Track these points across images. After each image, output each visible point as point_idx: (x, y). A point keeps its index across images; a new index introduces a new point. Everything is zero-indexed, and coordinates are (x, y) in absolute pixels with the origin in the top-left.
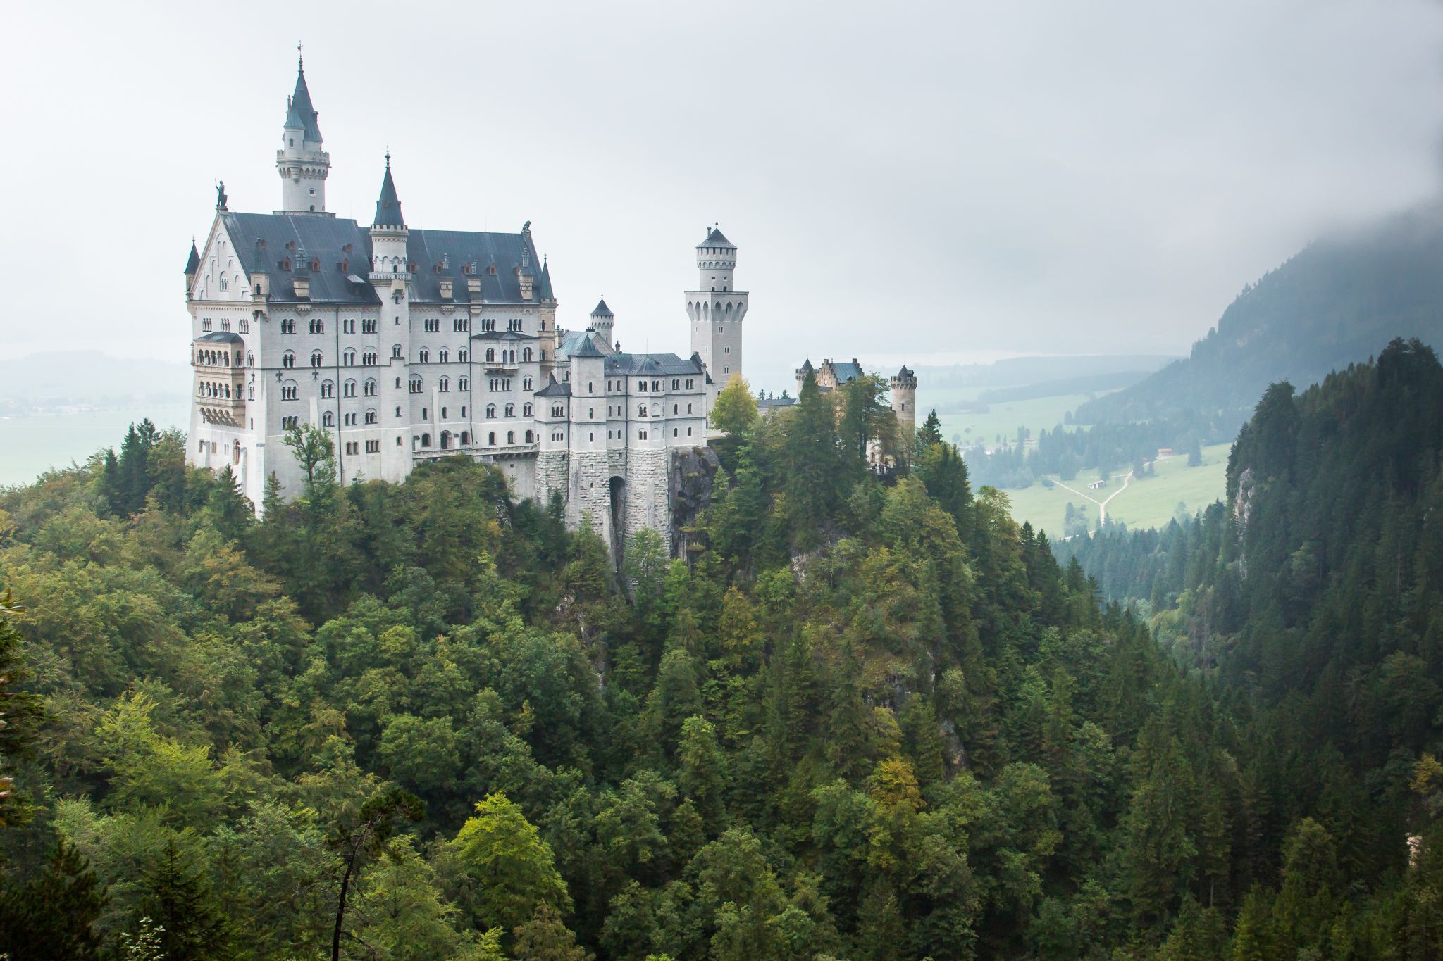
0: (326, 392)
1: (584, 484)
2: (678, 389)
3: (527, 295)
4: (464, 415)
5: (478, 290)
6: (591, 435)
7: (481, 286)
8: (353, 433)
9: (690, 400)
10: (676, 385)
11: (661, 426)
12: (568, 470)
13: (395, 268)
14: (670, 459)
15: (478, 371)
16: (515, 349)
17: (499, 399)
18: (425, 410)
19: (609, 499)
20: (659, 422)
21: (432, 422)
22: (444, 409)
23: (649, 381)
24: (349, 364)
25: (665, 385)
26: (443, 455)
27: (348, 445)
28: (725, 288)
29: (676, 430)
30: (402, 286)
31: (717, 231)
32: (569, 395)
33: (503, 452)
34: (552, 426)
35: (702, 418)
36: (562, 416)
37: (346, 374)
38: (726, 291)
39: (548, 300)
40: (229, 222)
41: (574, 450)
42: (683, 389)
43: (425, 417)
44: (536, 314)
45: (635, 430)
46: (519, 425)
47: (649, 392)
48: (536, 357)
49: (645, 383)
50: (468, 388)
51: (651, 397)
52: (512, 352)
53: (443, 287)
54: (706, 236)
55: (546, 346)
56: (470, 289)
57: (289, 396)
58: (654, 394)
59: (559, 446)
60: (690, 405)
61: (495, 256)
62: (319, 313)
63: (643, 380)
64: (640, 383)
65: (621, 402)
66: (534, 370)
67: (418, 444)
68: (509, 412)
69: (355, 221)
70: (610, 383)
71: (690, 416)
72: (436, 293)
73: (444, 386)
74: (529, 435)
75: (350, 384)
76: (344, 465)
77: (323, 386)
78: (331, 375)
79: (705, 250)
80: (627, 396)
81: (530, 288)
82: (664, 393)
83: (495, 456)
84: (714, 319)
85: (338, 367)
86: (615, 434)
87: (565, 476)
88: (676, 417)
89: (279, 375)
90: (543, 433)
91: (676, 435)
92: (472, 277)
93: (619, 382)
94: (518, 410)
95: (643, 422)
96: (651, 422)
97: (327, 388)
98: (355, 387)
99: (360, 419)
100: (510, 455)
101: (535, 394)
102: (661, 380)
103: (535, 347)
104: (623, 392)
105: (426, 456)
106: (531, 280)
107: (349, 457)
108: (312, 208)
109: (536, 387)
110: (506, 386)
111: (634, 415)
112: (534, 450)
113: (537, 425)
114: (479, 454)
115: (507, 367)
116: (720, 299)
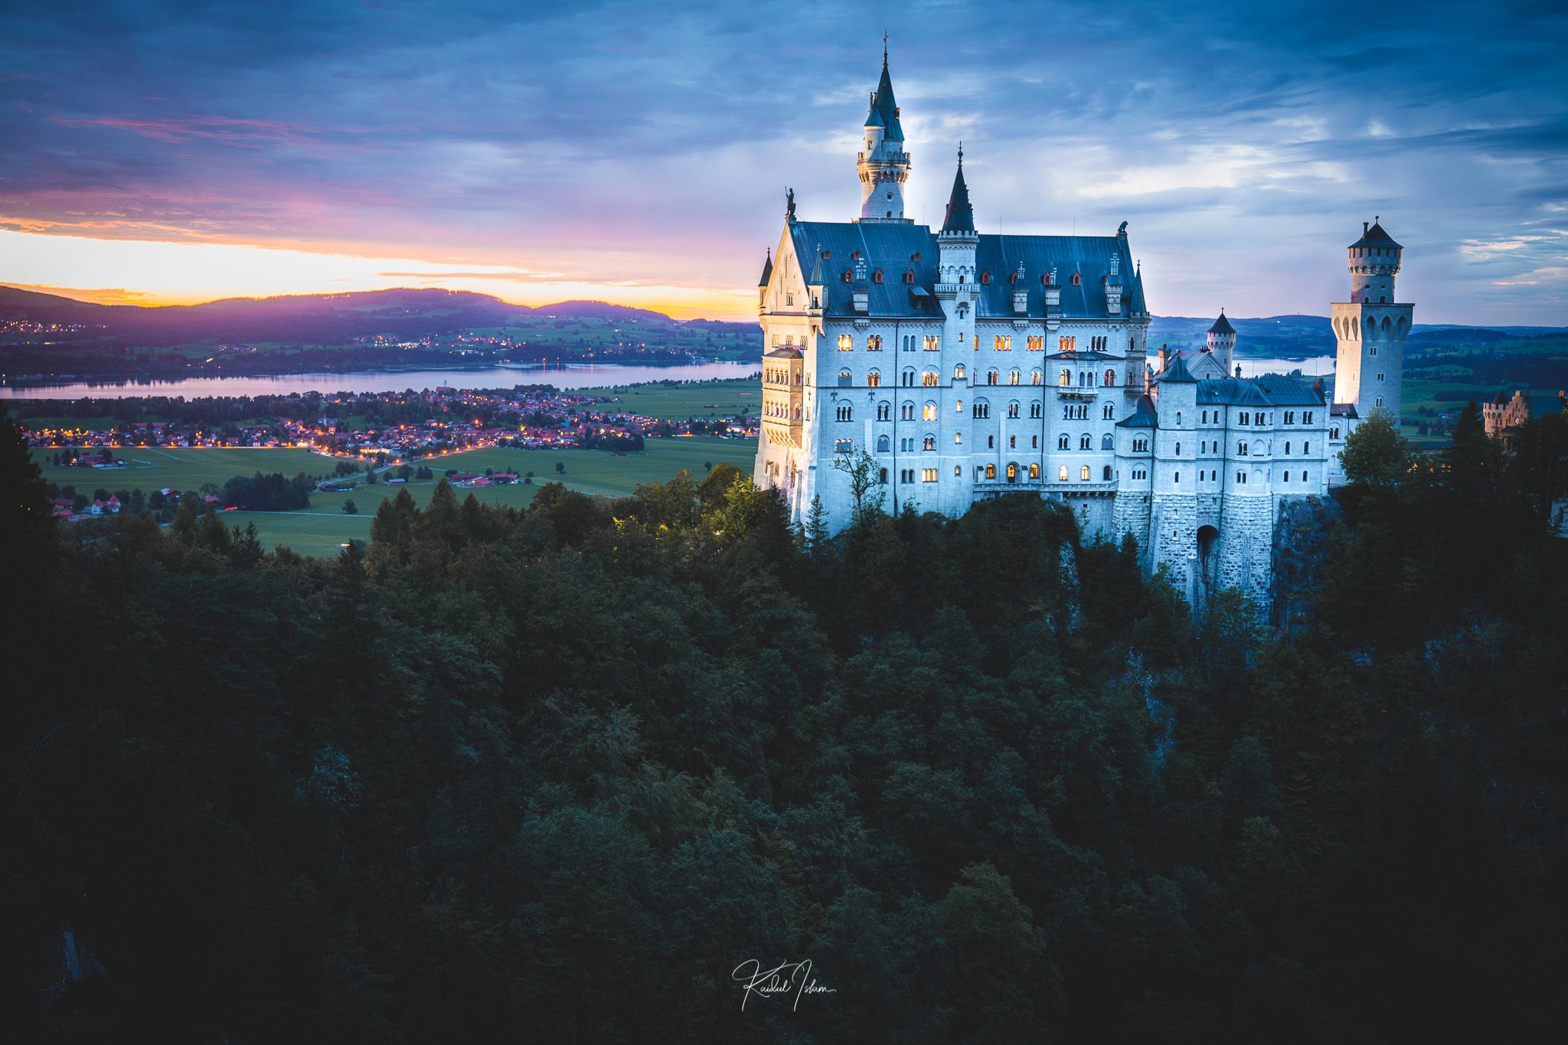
0: (883, 414)
1: (1166, 532)
2: (1291, 422)
3: (1114, 308)
4: (1035, 446)
5: (1057, 302)
6: (1177, 474)
7: (1061, 299)
8: (909, 460)
9: (1307, 437)
10: (1289, 418)
11: (1265, 468)
12: (1149, 514)
13: (962, 278)
14: (1277, 508)
15: (1052, 394)
16: (1094, 370)
17: (1074, 429)
18: (991, 438)
19: (1195, 552)
20: (1264, 462)
21: (999, 452)
22: (1013, 439)
23: (1252, 412)
24: (908, 385)
25: (1274, 417)
26: (1006, 488)
27: (904, 472)
28: (1383, 299)
29: (1286, 474)
30: (967, 299)
31: (1377, 226)
32: (1155, 426)
33: (1074, 490)
34: (1133, 462)
35: (1322, 461)
36: (1145, 450)
37: (904, 395)
38: (1386, 300)
39: (1138, 314)
40: (796, 232)
41: (1156, 492)
42: (1298, 423)
43: (991, 445)
44: (1123, 331)
45: (1233, 469)
46: (1098, 458)
47: (1252, 426)
48: (1120, 380)
49: (1247, 414)
50: (1041, 415)
51: (1253, 432)
52: (1090, 375)
53: (1017, 299)
54: (1361, 235)
55: (1134, 369)
56: (1049, 302)
57: (844, 418)
58: (1257, 428)
59: (1139, 486)
60: (1307, 444)
61: (1081, 265)
62: (878, 329)
63: (1244, 410)
64: (1241, 414)
65: (1218, 437)
66: (1116, 396)
67: (981, 475)
68: (1085, 444)
69: (928, 227)
70: (1204, 413)
71: (1306, 457)
72: (1009, 304)
73: (1013, 413)
74: (1107, 472)
75: (908, 407)
76: (898, 495)
77: (880, 407)
78: (888, 395)
79: (1358, 250)
80: (1226, 430)
81: (1118, 300)
82: (1271, 428)
83: (1065, 494)
84: (1364, 338)
85: (896, 388)
86: (1208, 474)
87: (1146, 521)
88: (1288, 457)
89: (834, 395)
90: (1123, 470)
91: (1286, 479)
92: (1052, 288)
93: (1216, 413)
94: (1096, 443)
95: (1241, 462)
96: (1252, 463)
97: (883, 410)
98: (914, 409)
99: (918, 444)
100: (1083, 494)
101: (1117, 424)
102: (1267, 412)
103: (1120, 370)
104: (1221, 424)
105: (988, 489)
106: (1120, 290)
107: (904, 485)
108: (889, 214)
109: (1118, 416)
110: (1083, 415)
111: (1233, 453)
112: (1112, 489)
113: (1118, 460)
114: (1047, 490)
115: (1082, 392)
116: (1373, 313)
